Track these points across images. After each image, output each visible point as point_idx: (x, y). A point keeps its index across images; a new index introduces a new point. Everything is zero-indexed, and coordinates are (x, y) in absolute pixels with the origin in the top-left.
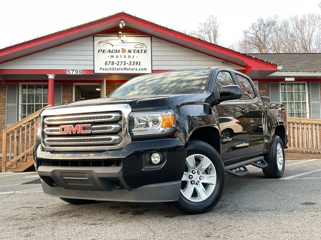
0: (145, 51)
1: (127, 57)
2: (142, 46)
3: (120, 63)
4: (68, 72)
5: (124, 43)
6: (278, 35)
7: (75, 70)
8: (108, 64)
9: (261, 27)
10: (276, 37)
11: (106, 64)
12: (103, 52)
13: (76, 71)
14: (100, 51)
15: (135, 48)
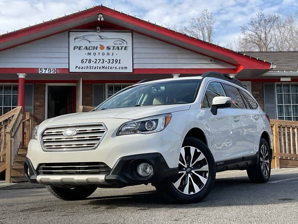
0: (126, 48)
1: (106, 54)
2: (122, 43)
3: (98, 61)
4: (40, 70)
5: (102, 39)
6: (281, 32)
7: (48, 69)
8: (84, 62)
9: (261, 23)
10: (279, 35)
11: (82, 62)
12: (79, 49)
13: (50, 70)
14: (76, 47)
15: (114, 44)
